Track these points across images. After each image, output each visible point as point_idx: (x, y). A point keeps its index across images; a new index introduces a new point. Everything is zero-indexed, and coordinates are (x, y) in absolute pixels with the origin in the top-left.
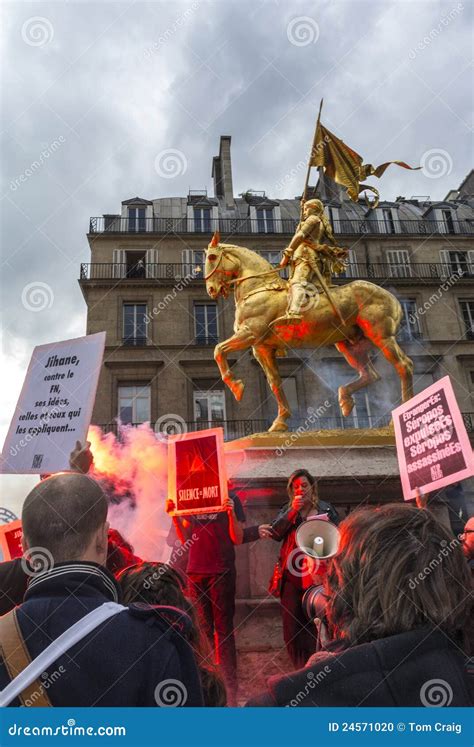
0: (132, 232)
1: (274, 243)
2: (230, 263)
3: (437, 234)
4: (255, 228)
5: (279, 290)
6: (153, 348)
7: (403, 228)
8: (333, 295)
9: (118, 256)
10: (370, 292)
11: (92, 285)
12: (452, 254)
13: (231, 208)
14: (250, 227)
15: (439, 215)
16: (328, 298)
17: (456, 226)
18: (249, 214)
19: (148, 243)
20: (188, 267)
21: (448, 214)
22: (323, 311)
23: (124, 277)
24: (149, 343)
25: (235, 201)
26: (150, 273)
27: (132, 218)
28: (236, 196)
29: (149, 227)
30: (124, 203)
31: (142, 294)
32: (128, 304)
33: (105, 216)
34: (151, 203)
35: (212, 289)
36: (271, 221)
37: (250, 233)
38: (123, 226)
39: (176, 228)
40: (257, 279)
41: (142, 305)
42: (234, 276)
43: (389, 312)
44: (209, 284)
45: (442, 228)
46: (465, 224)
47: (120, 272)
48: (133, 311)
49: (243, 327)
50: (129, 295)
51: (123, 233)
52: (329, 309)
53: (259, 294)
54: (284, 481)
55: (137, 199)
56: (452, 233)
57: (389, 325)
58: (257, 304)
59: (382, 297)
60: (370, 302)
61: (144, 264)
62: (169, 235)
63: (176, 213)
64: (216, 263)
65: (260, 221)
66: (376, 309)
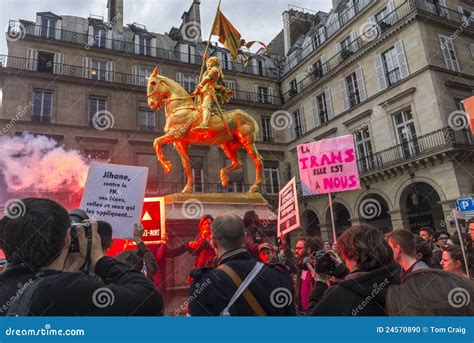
0: (44, 37)
1: (150, 63)
2: (164, 88)
3: (253, 74)
4: (137, 51)
5: (193, 109)
6: (57, 125)
7: (233, 67)
8: (224, 116)
9: (32, 54)
10: (244, 117)
11: (9, 72)
12: (260, 88)
13: (121, 33)
14: (133, 49)
15: (255, 62)
16: (222, 117)
17: (264, 70)
18: (134, 40)
19: (56, 48)
20: (87, 71)
21: (260, 63)
22: (219, 125)
23: (35, 69)
24: (53, 121)
25: (124, 28)
26: (57, 70)
27: (44, 26)
28: (125, 25)
29: (58, 36)
30: (38, 14)
31: (49, 85)
32: (37, 91)
33: (21, 21)
34: (60, 18)
35: (152, 103)
36: (149, 48)
37: (133, 53)
38: (37, 31)
39: (79, 40)
40: (180, 101)
41: (49, 92)
42: (166, 97)
43: (253, 129)
44: (150, 100)
45: (256, 71)
46: (269, 71)
47: (33, 65)
48: (41, 96)
49: (172, 129)
50: (39, 84)
51: (36, 37)
52: (222, 124)
53: (181, 110)
54: (198, 221)
55: (50, 13)
56: (261, 75)
57: (252, 137)
58: (181, 116)
59: (250, 121)
60: (244, 123)
61: (53, 63)
62: (73, 44)
63: (80, 29)
64: (155, 88)
65: (142, 46)
66: (246, 127)
